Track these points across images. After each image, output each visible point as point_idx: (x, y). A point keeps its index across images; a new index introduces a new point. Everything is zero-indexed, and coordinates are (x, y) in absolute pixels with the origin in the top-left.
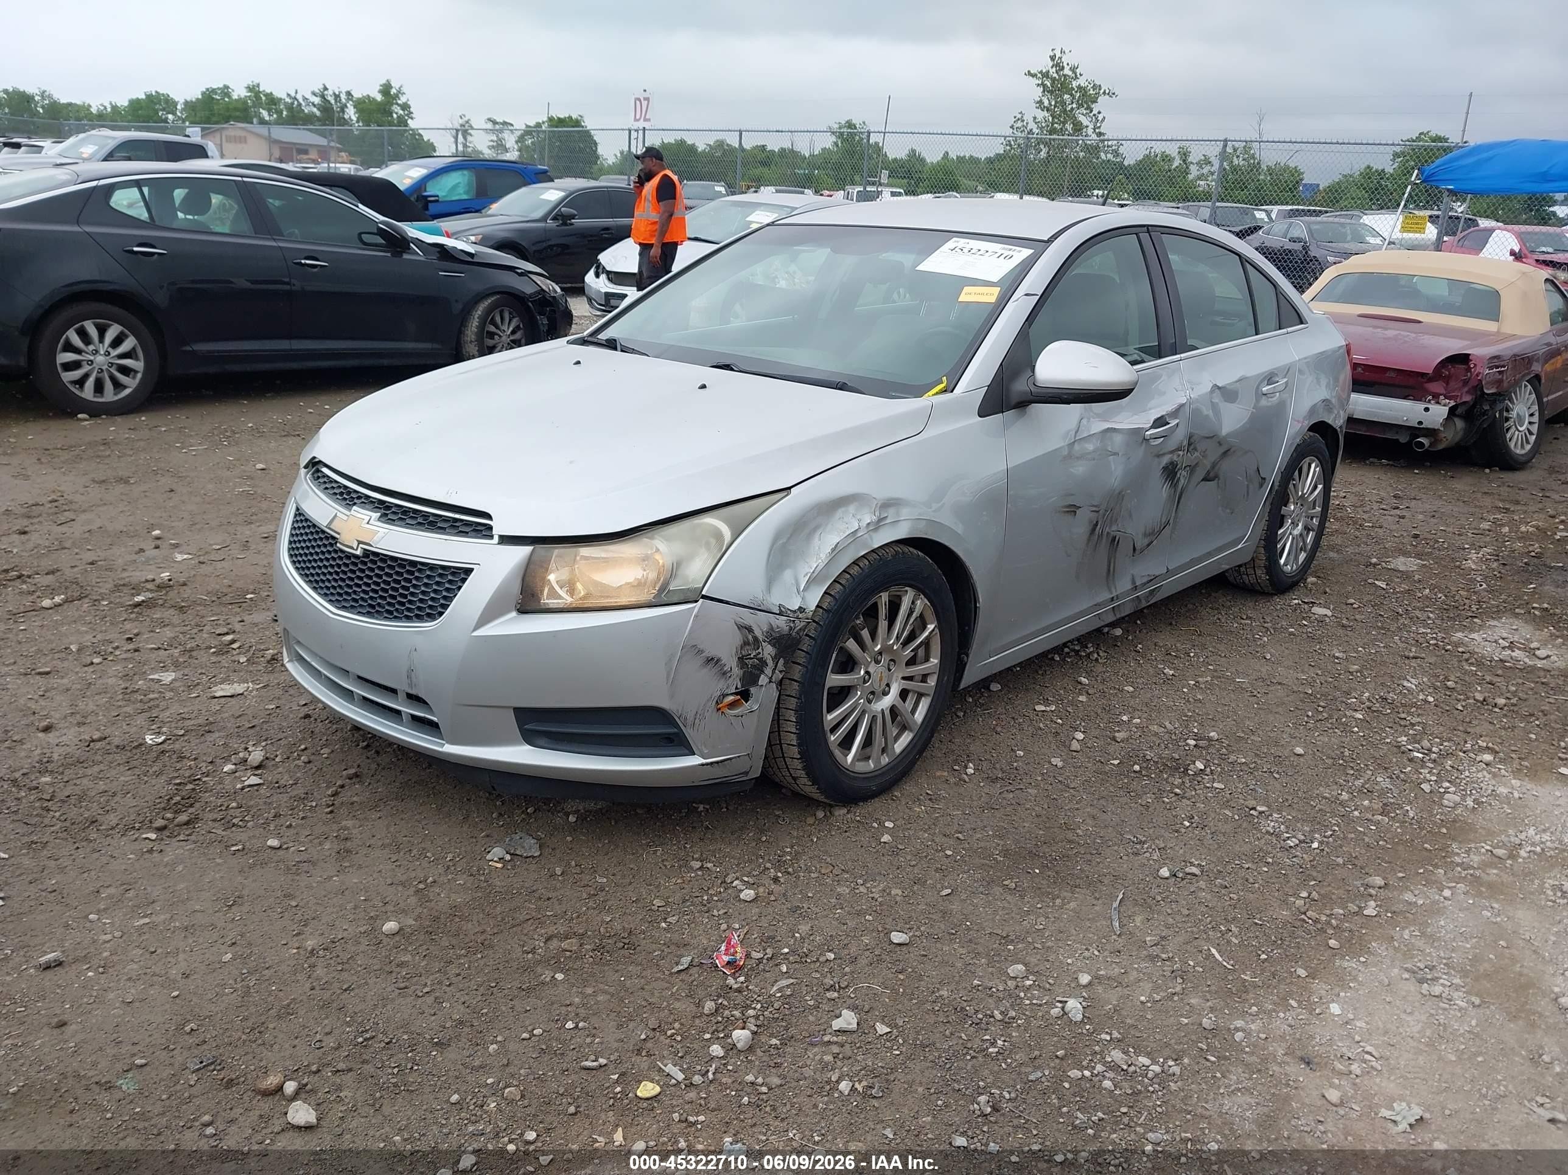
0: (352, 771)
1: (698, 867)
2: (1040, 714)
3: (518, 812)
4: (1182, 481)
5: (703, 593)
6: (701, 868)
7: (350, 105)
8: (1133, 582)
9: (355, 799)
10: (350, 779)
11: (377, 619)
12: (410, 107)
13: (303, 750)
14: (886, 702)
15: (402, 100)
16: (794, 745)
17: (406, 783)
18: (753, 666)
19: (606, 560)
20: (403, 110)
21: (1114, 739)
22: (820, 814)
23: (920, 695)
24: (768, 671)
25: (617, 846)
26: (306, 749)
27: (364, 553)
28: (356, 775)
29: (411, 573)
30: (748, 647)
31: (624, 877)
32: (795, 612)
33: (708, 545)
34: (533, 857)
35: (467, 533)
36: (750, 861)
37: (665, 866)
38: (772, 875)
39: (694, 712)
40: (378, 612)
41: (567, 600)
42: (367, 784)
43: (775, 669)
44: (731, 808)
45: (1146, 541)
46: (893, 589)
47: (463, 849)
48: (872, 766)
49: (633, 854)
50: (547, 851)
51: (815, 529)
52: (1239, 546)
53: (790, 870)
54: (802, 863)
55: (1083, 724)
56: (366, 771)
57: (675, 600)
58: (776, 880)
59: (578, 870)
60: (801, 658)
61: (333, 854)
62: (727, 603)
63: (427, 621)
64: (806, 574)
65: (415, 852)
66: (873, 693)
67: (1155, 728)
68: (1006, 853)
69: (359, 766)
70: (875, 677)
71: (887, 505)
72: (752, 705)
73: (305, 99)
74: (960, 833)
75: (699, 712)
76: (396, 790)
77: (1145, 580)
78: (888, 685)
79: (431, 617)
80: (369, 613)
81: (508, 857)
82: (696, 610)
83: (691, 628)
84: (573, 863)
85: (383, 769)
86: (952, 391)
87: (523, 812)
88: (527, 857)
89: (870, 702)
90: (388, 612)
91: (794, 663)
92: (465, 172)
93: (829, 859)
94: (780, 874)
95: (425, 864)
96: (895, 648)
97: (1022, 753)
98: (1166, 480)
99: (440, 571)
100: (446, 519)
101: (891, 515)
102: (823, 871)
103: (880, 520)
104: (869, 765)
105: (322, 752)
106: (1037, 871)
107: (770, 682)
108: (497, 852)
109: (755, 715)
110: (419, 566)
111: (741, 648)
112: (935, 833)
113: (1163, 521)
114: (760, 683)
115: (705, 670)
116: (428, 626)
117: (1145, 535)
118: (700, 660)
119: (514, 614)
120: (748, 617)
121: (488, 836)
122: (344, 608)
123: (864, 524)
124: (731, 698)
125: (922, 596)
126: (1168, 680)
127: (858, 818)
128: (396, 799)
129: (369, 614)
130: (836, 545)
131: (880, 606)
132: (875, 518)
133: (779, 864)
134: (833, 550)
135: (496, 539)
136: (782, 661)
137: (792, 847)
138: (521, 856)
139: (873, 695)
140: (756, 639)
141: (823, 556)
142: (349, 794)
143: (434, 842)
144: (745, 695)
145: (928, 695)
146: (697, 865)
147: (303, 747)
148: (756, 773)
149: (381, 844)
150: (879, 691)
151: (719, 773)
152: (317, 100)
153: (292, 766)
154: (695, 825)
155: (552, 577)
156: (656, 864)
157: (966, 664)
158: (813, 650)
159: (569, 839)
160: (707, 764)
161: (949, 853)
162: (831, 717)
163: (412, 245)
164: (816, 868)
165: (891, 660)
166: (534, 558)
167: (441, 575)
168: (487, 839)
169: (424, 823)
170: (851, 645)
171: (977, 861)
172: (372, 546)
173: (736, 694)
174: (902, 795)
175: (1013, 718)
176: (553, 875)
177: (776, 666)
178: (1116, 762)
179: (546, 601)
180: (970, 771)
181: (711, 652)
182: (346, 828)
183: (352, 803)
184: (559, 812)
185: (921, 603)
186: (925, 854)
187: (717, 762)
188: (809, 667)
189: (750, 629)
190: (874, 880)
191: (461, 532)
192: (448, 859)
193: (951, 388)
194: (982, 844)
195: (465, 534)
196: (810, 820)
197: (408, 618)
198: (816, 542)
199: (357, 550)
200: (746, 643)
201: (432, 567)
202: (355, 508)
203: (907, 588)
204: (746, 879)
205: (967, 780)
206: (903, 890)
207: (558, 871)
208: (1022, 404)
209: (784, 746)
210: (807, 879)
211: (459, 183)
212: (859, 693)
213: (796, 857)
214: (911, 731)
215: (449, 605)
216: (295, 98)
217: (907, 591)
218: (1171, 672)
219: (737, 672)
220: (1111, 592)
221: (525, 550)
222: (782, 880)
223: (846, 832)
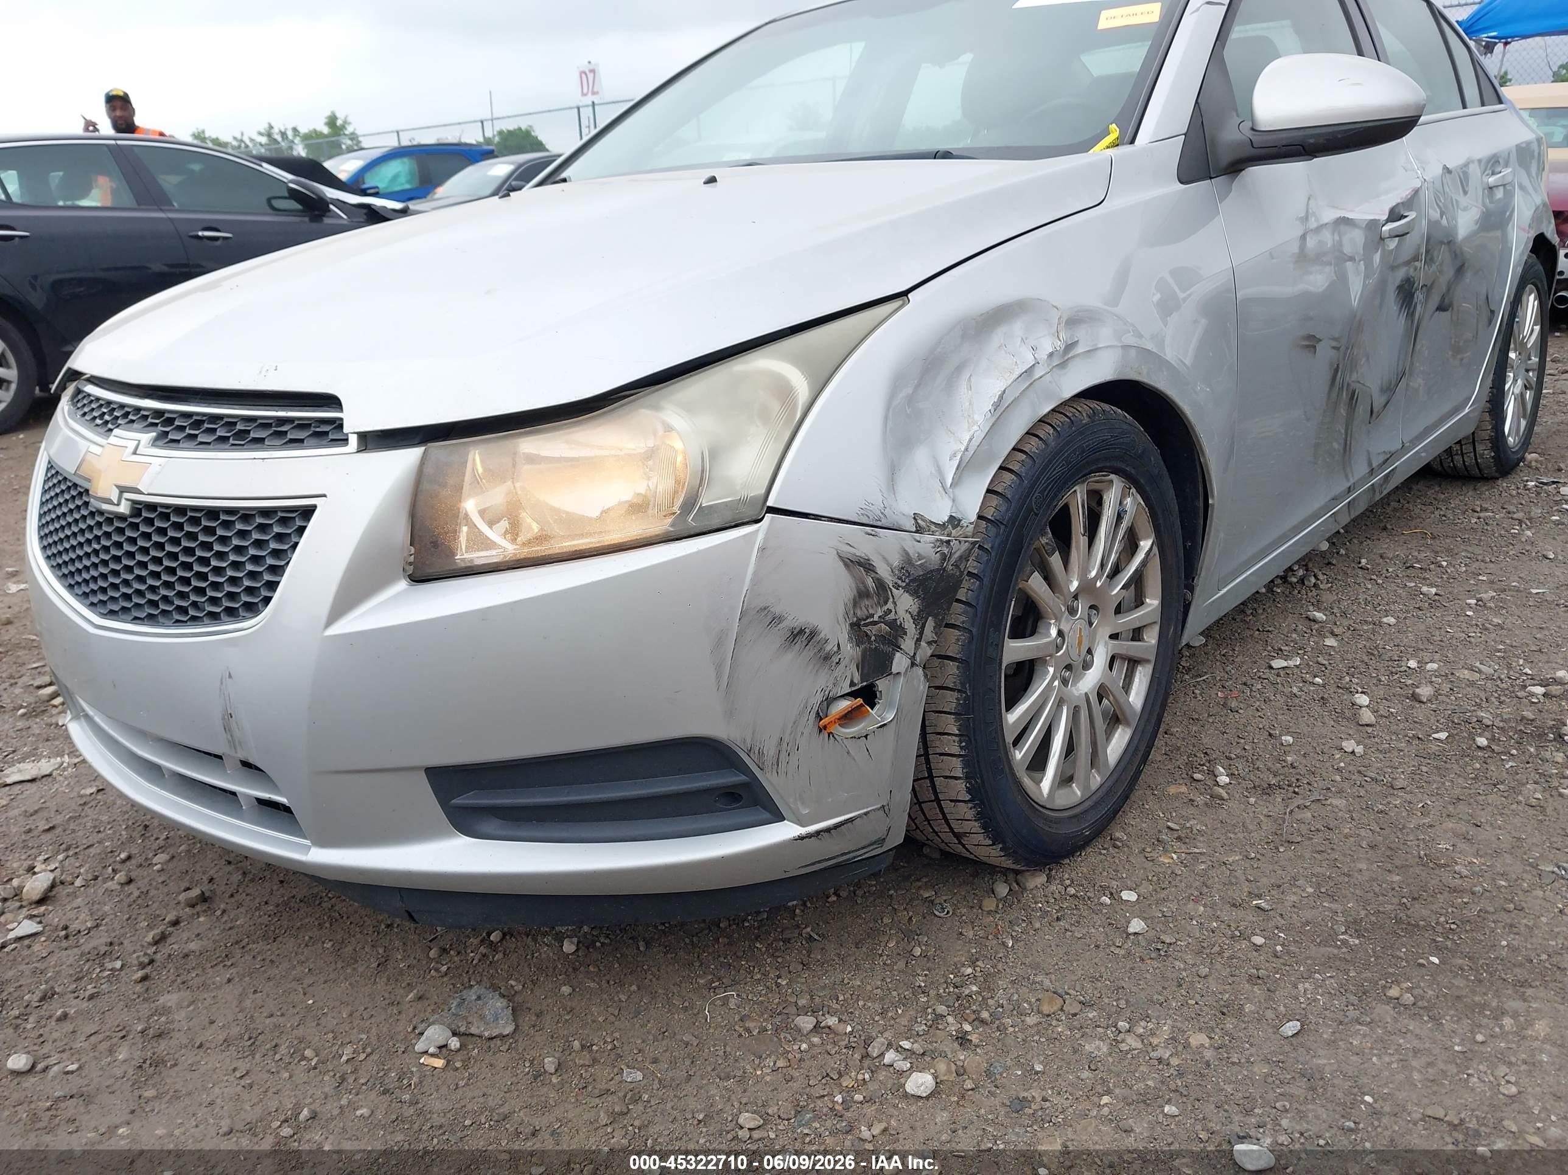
0: (195, 892)
1: (811, 1026)
2: (1282, 673)
3: (475, 941)
4: (1419, 307)
5: (770, 503)
6: (817, 1027)
7: (297, 140)
8: (1370, 464)
9: (192, 946)
10: (193, 906)
11: (163, 626)
12: (357, 137)
13: (124, 861)
14: (1089, 681)
15: (349, 130)
16: (956, 778)
17: (286, 903)
18: (881, 638)
19: (573, 462)
20: (351, 139)
21: (1415, 698)
22: (1002, 889)
23: (1133, 663)
24: (908, 644)
25: (654, 996)
26: (129, 858)
27: (133, 509)
28: (203, 898)
29: (210, 531)
30: (866, 602)
31: (673, 1063)
32: (942, 526)
33: (764, 415)
34: (502, 1037)
35: (301, 441)
36: (903, 1002)
37: (748, 1030)
38: (953, 1029)
39: (775, 741)
40: (164, 612)
41: (506, 548)
42: (218, 913)
43: (919, 640)
44: (844, 894)
45: (1383, 400)
46: (1095, 477)
47: (374, 1031)
48: (1079, 793)
49: (685, 1009)
50: (528, 1019)
51: (959, 369)
52: (1467, 410)
53: (985, 1015)
54: (1001, 996)
55: (1355, 680)
56: (223, 888)
57: (716, 523)
58: (962, 1040)
59: (586, 1058)
60: (958, 614)
61: (131, 1072)
62: (817, 517)
63: (245, 618)
64: (954, 455)
65: (283, 1050)
66: (1068, 667)
67: (1466, 674)
68: (1355, 926)
69: (211, 880)
70: (1071, 638)
71: (1073, 321)
72: (882, 713)
73: (252, 140)
74: (1259, 897)
75: (786, 739)
76: (266, 919)
77: (1381, 459)
78: (1089, 652)
79: (252, 609)
80: (150, 616)
81: (454, 1043)
82: (760, 537)
83: (755, 573)
84: (577, 1044)
85: (252, 880)
86: (1132, 142)
87: (482, 941)
88: (492, 1039)
89: (1065, 682)
90: (182, 610)
91: (948, 626)
92: (406, 160)
93: (1047, 983)
94: (967, 1027)
95: (301, 1076)
96: (1099, 584)
97: (1290, 739)
98: (1402, 306)
99: (259, 520)
100: (265, 424)
101: (1084, 337)
102: (1046, 1009)
103: (1069, 347)
104: (1074, 793)
105: (154, 861)
106: (1435, 960)
107: (913, 664)
108: (435, 1034)
109: (890, 731)
110: (223, 517)
111: (855, 604)
112: (1215, 904)
113: (1400, 369)
114: (894, 670)
115: (790, 656)
116: (250, 625)
117: (1383, 391)
118: (777, 636)
119: (403, 585)
120: (863, 544)
121: (420, 998)
122: (112, 614)
123: (1043, 355)
124: (844, 705)
125: (1133, 490)
126: (1434, 603)
127: (1072, 891)
128: (265, 937)
129: (151, 619)
130: (1001, 397)
131: (1072, 510)
132: (1060, 345)
133: (961, 1005)
134: (996, 406)
135: (353, 440)
136: (930, 623)
137: (973, 963)
138: (480, 1037)
139: (1071, 670)
140: (881, 584)
141: (979, 418)
142: (185, 936)
143: (323, 1021)
144: (868, 695)
145: (1148, 661)
146: (806, 1022)
147: (123, 856)
148: (897, 838)
149: (221, 1038)
150: (1077, 661)
151: (833, 848)
152: (264, 140)
153: (101, 892)
154: (787, 934)
155: (470, 506)
156: (731, 1029)
157: (1190, 603)
158: (977, 598)
159: (566, 990)
160: (809, 836)
161: (1259, 940)
162: (1013, 717)
163: (331, 207)
164: (1030, 1004)
165: (1091, 607)
166: (429, 470)
167: (262, 528)
168: (420, 1005)
169: (308, 981)
170: (1036, 583)
171: (1314, 951)
172: (140, 493)
173: (853, 695)
174: (1129, 835)
175: (1245, 684)
176: (539, 1075)
177: (921, 633)
178: (1443, 735)
179: (466, 556)
180: (1224, 779)
181: (799, 616)
182: (165, 1011)
183: (186, 956)
184: (545, 934)
185: (1132, 503)
186: (1217, 949)
187: (828, 830)
188: (974, 630)
189: (867, 566)
190: (1147, 1018)
191: (292, 441)
192: (344, 1058)
193: (1128, 138)
194: (1307, 914)
195: (297, 442)
196: (990, 904)
197: (214, 617)
198: (963, 392)
199: (118, 505)
200: (862, 594)
201: (246, 515)
202: (116, 431)
203: (1112, 476)
204: (906, 1044)
205: (1225, 795)
206: (1209, 1031)
207: (550, 1064)
208: (1235, 167)
209: (938, 781)
210: (1022, 1031)
211: (400, 172)
212: (1051, 670)
213: (988, 982)
214: (1127, 724)
215: (278, 583)
216: (242, 141)
217: (1111, 481)
218: (1434, 590)
219: (850, 651)
220: (1348, 480)
221: (409, 457)
222: (974, 1038)
223: (1058, 919)
